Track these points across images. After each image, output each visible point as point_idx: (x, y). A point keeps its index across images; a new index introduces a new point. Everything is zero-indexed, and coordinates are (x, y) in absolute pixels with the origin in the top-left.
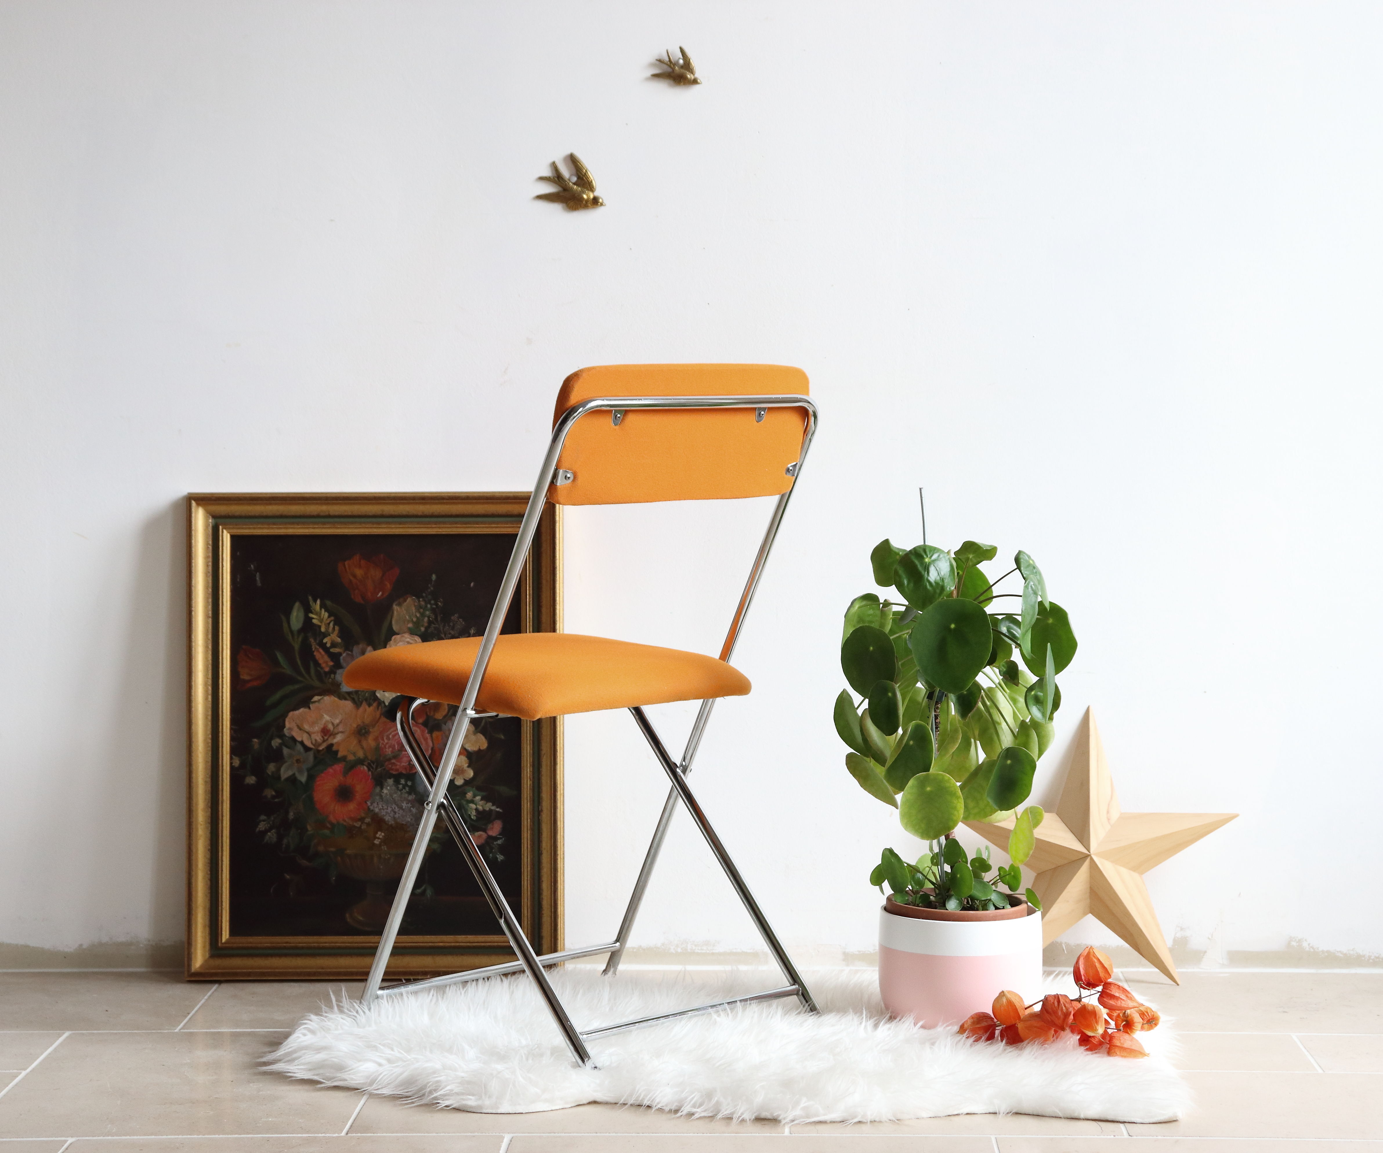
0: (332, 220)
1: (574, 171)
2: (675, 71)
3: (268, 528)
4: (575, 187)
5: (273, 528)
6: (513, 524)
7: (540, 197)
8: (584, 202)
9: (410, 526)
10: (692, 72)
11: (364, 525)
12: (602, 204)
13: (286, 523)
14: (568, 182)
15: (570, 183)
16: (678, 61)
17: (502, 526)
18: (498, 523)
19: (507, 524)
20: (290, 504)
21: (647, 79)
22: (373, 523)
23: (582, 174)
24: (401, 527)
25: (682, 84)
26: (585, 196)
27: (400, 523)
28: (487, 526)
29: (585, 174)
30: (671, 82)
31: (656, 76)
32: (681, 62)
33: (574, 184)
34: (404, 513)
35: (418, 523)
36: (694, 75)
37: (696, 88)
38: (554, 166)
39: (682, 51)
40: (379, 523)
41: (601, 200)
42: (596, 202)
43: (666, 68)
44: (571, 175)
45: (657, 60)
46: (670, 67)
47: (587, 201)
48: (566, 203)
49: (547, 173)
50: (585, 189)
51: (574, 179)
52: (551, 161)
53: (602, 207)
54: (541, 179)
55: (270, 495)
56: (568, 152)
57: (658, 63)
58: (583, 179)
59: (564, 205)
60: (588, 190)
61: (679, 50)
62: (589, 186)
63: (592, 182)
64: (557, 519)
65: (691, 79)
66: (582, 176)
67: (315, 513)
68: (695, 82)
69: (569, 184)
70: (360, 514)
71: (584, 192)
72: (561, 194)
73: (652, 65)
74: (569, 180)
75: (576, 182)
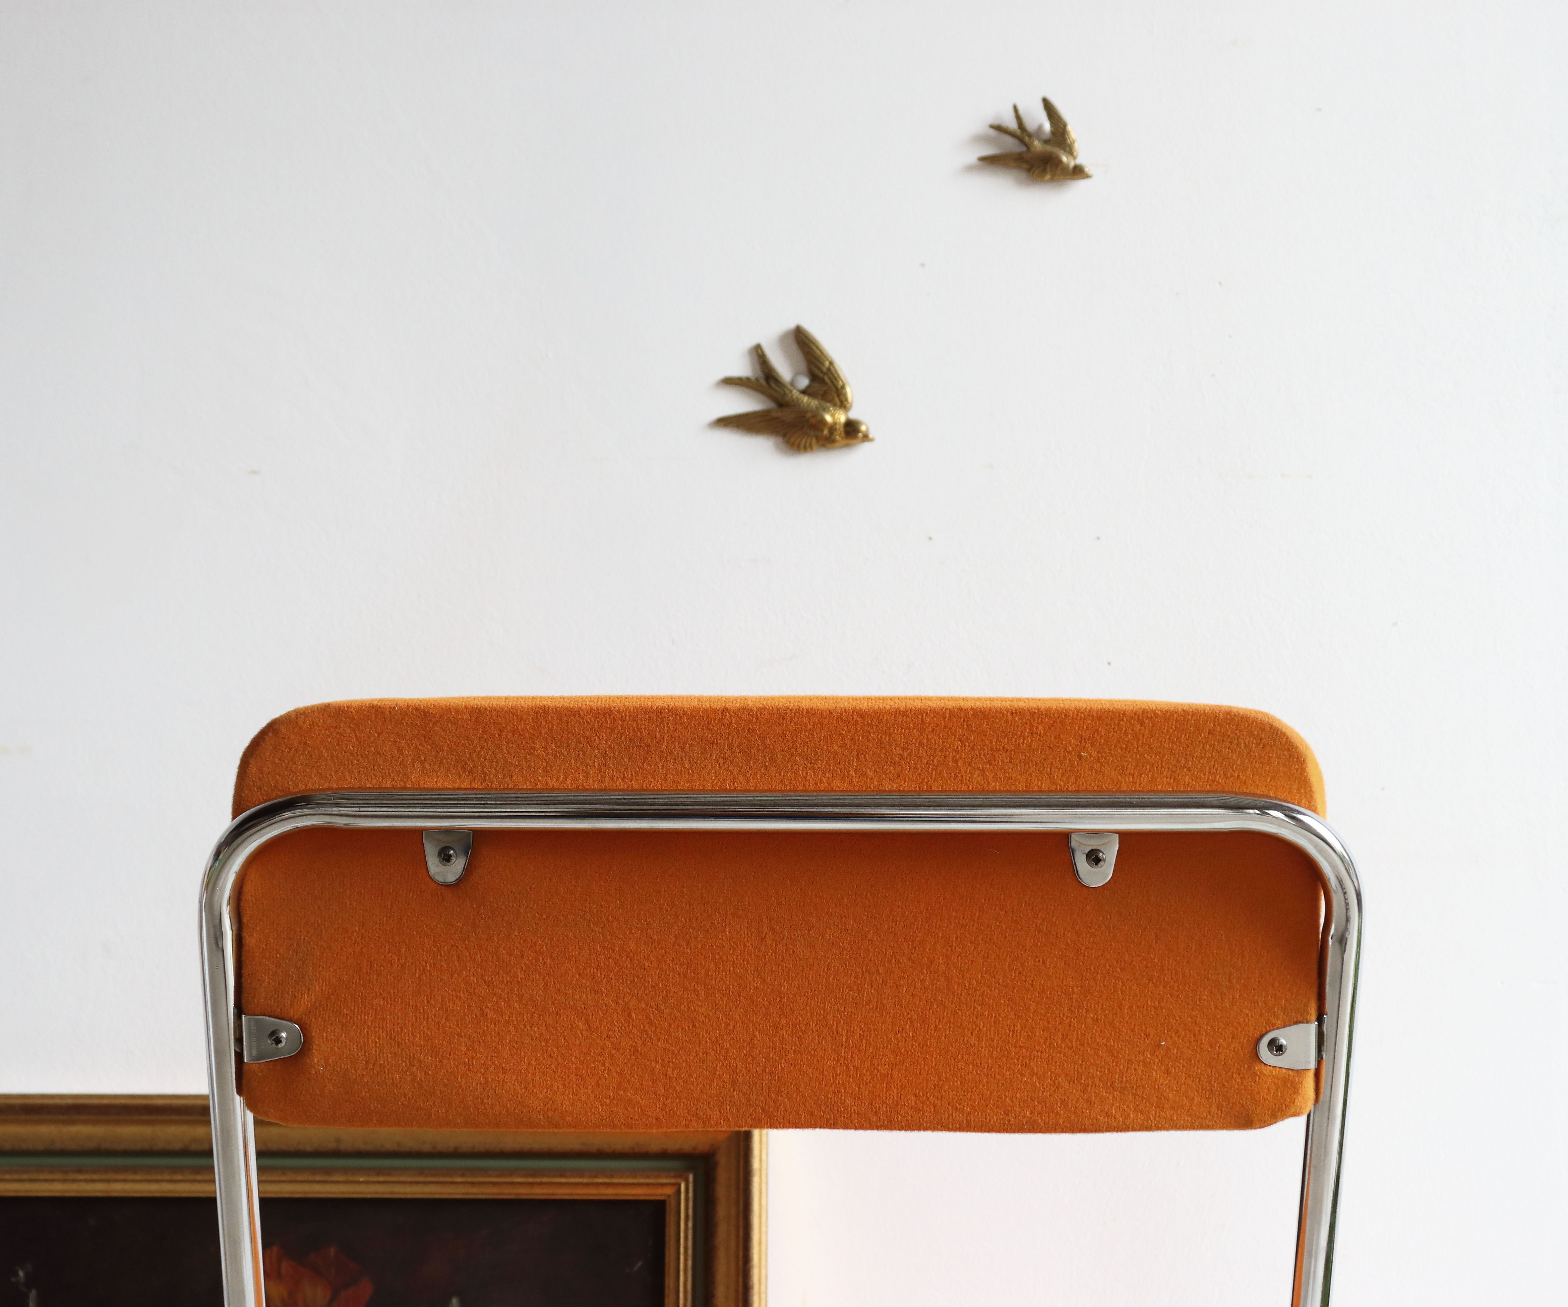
0: (254, 472)
1: (803, 366)
2: (1032, 149)
3: (64, 1181)
4: (805, 399)
5: (74, 1181)
6: (648, 1177)
7: (726, 422)
8: (826, 432)
9: (403, 1179)
10: (1069, 149)
11: (291, 1176)
12: (866, 438)
13: (107, 1169)
14: (790, 388)
15: (794, 391)
16: (1040, 128)
17: (622, 1181)
18: (612, 1173)
19: (635, 1177)
20: (118, 1123)
21: (970, 169)
22: (313, 1170)
23: (822, 371)
24: (379, 1182)
25: (1048, 177)
26: (828, 418)
27: (379, 1171)
28: (585, 1180)
29: (829, 369)
30: (1023, 175)
31: (990, 161)
32: (1047, 126)
33: (804, 392)
34: (389, 1146)
35: (421, 1171)
36: (1075, 158)
37: (1079, 186)
38: (759, 355)
39: (1048, 106)
40: (327, 1171)
41: (863, 428)
42: (852, 430)
43: (1011, 145)
44: (796, 374)
45: (992, 127)
46: (1021, 140)
47: (832, 428)
48: (784, 436)
49: (742, 368)
50: (828, 405)
51: (804, 382)
52: (753, 343)
53: (866, 446)
54: (729, 382)
55: (70, 1101)
56: (791, 325)
57: (993, 132)
58: (823, 382)
59: (780, 440)
60: (835, 405)
61: (1040, 106)
62: (839, 396)
63: (843, 387)
64: (756, 1164)
65: (1068, 166)
66: (821, 375)
67: (177, 1146)
68: (1078, 172)
69: (791, 391)
70: (284, 1147)
71: (826, 410)
72: (775, 415)
73: (981, 139)
74: (792, 383)
75: (808, 387)
